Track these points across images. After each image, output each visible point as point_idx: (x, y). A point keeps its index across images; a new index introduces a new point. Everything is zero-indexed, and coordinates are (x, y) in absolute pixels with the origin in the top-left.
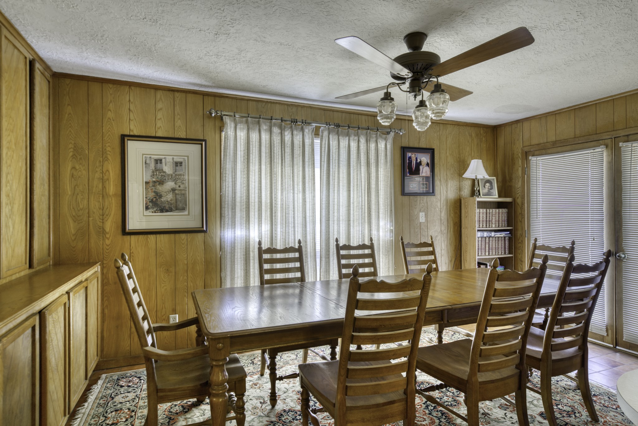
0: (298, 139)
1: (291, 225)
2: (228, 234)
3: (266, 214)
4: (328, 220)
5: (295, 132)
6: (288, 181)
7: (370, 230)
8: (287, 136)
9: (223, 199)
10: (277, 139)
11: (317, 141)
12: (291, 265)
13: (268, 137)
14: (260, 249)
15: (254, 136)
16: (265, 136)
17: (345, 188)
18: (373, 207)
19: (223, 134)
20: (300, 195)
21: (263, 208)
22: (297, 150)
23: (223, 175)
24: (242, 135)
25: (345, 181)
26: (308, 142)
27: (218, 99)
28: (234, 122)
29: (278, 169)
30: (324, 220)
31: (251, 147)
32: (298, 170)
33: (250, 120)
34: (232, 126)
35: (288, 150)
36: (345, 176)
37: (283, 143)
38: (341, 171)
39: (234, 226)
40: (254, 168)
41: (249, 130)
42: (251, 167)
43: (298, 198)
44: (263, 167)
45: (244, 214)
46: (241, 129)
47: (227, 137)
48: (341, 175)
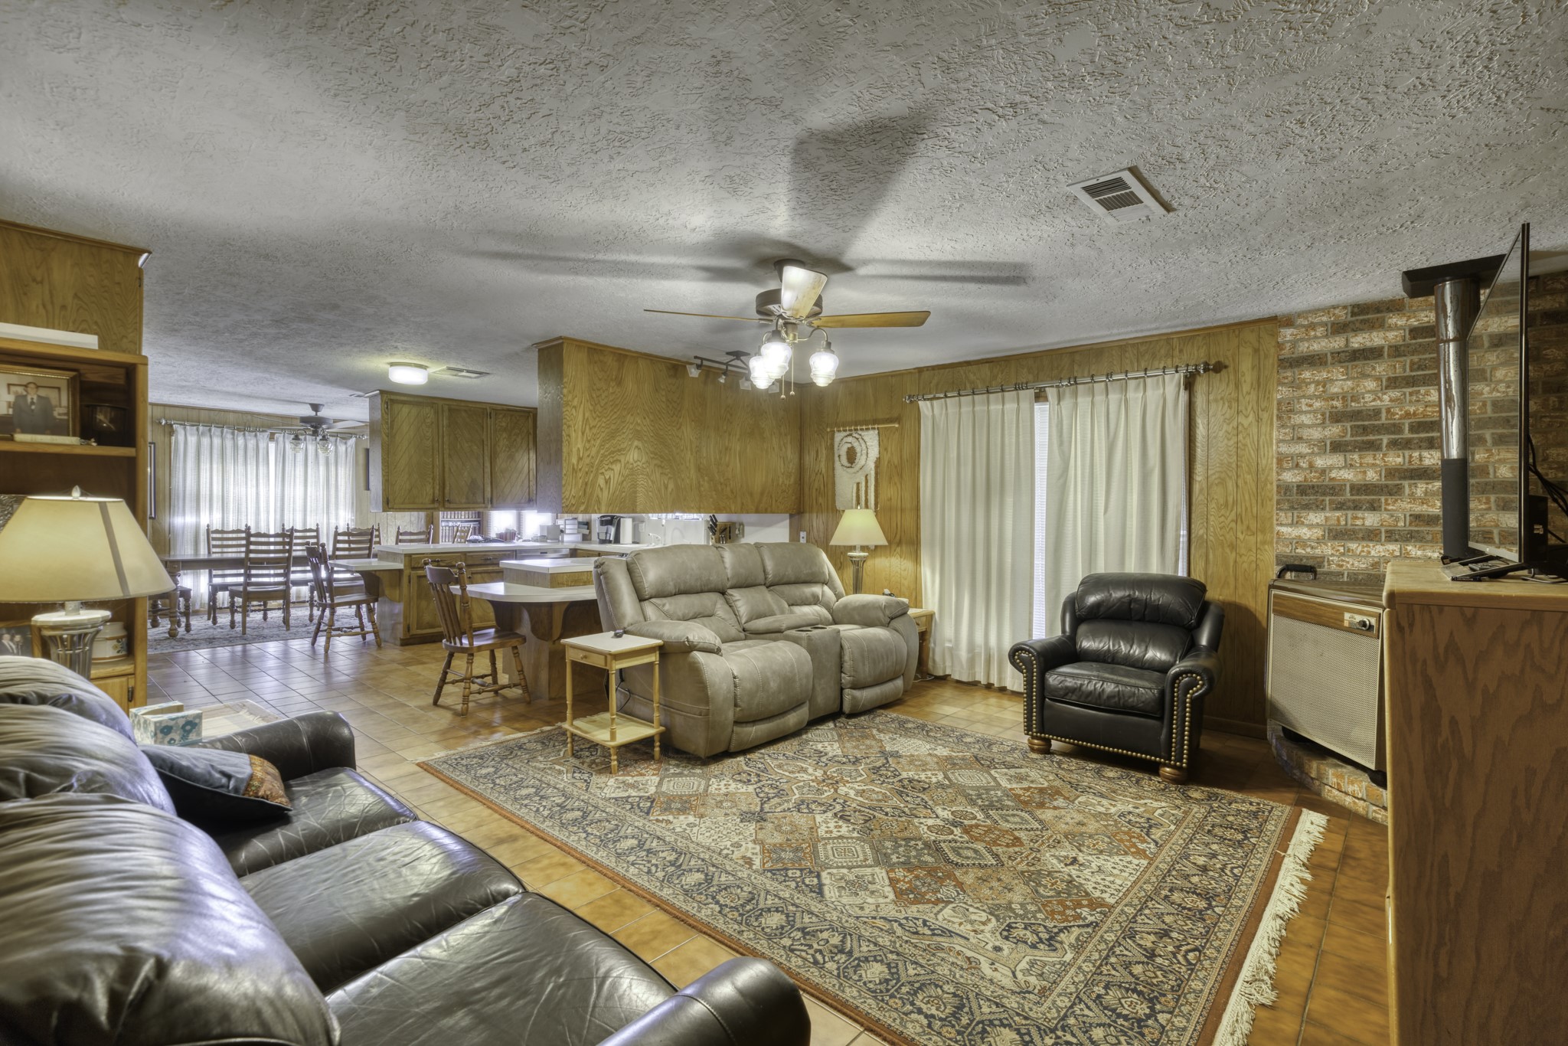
0: (251, 443)
1: (244, 514)
2: (178, 521)
3: (217, 505)
4: (283, 510)
5: (248, 437)
6: (241, 478)
7: (328, 519)
8: (241, 441)
9: (173, 492)
10: (229, 443)
11: (272, 446)
12: (239, 542)
13: (220, 441)
14: (208, 530)
15: (205, 441)
16: (217, 441)
17: (302, 484)
18: (333, 500)
19: (173, 438)
20: (254, 489)
21: (215, 499)
22: (251, 453)
23: (173, 473)
24: (192, 440)
25: (302, 478)
26: (262, 445)
27: (167, 410)
28: (185, 429)
29: (230, 467)
30: (279, 510)
31: (202, 450)
32: (251, 468)
33: (201, 428)
34: (183, 432)
35: (241, 452)
36: (302, 473)
37: (235, 447)
38: (298, 469)
39: (184, 514)
40: (205, 466)
41: (200, 435)
42: (203, 466)
43: (252, 491)
44: (215, 466)
45: (194, 504)
46: (192, 435)
47: (177, 442)
48: (298, 472)
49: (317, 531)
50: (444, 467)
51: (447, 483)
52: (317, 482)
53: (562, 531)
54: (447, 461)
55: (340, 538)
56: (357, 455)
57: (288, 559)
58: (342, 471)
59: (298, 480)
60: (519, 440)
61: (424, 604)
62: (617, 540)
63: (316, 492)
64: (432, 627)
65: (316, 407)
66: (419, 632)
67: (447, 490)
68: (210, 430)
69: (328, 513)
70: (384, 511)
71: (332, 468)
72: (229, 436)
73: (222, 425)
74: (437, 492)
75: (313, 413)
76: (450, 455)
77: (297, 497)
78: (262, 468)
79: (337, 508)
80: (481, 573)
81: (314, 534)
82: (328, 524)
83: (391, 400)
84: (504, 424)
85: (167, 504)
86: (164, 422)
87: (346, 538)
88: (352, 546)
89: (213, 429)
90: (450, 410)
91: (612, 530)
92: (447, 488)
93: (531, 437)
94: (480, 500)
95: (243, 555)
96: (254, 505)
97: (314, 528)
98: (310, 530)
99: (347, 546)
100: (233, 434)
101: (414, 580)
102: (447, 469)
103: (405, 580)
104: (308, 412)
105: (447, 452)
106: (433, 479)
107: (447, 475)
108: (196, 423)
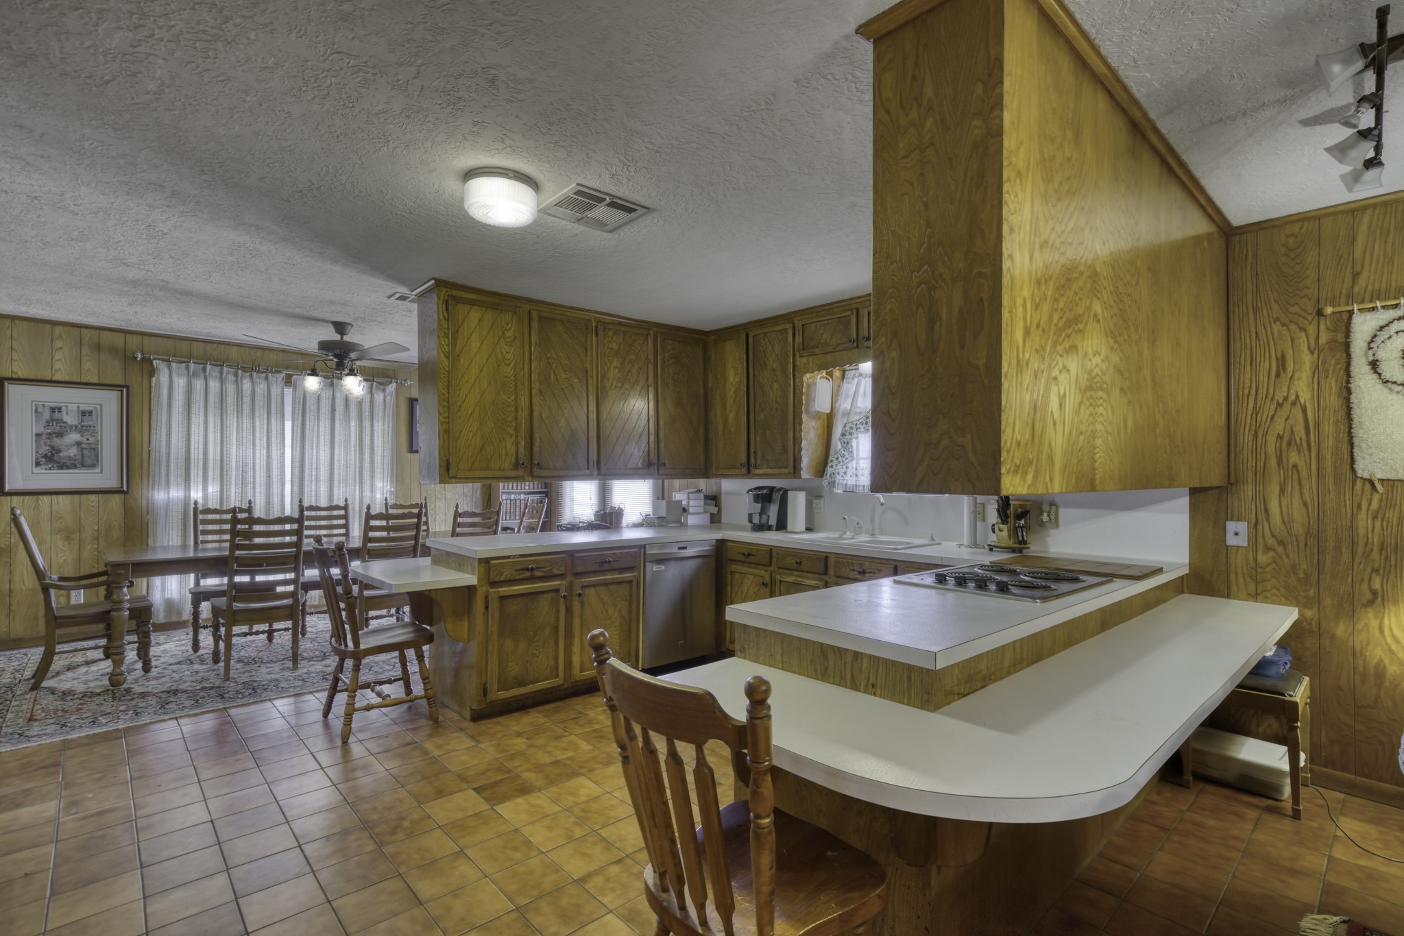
0: (260, 388)
1: (250, 486)
2: (159, 496)
3: (213, 472)
4: (302, 482)
5: (256, 380)
6: (247, 436)
7: (361, 491)
8: (246, 385)
9: (153, 455)
10: (230, 388)
11: (288, 391)
13: (218, 385)
15: (198, 384)
16: (214, 385)
17: (328, 444)
18: (367, 465)
19: (154, 379)
20: (264, 452)
21: (210, 464)
22: (260, 402)
23: (153, 427)
24: (180, 383)
25: (328, 437)
26: (275, 391)
27: (147, 340)
28: (169, 367)
29: (232, 421)
30: (297, 480)
31: (194, 395)
32: (260, 424)
33: (192, 366)
34: (166, 371)
35: (247, 400)
36: (328, 430)
37: (239, 392)
38: (322, 425)
39: (168, 487)
40: (197, 420)
41: (190, 377)
42: (194, 419)
43: (261, 454)
44: (211, 419)
45: (182, 472)
46: (179, 375)
47: (158, 384)
48: (322, 429)
49: (346, 508)
50: (531, 410)
51: (537, 436)
52: (347, 442)
53: (684, 510)
54: (536, 400)
55: (373, 523)
56: (397, 406)
57: (296, 557)
58: (379, 427)
59: (322, 439)
60: (634, 370)
61: (509, 644)
62: (782, 525)
63: (346, 455)
64: (522, 684)
65: (340, 327)
66: (502, 695)
67: (536, 449)
68: (204, 370)
69: (361, 484)
70: (441, 482)
71: (367, 424)
72: (231, 378)
73: (220, 363)
74: (522, 450)
75: (337, 337)
76: (540, 392)
77: (322, 462)
78: (274, 423)
79: (372, 478)
80: (594, 585)
81: (342, 512)
82: (361, 498)
83: (454, 297)
84: (614, 346)
85: (145, 472)
86: (139, 357)
87: (384, 523)
88: (392, 534)
89: (209, 367)
90: (541, 318)
91: (773, 510)
92: (537, 444)
93: (651, 367)
94: (583, 463)
95: (227, 553)
96: (264, 473)
97: (342, 504)
98: (337, 508)
99: (384, 534)
100: (236, 375)
101: (494, 604)
102: (536, 414)
103: (479, 604)
104: (331, 335)
105: (535, 386)
106: (516, 429)
107: (536, 423)
108: (185, 359)
